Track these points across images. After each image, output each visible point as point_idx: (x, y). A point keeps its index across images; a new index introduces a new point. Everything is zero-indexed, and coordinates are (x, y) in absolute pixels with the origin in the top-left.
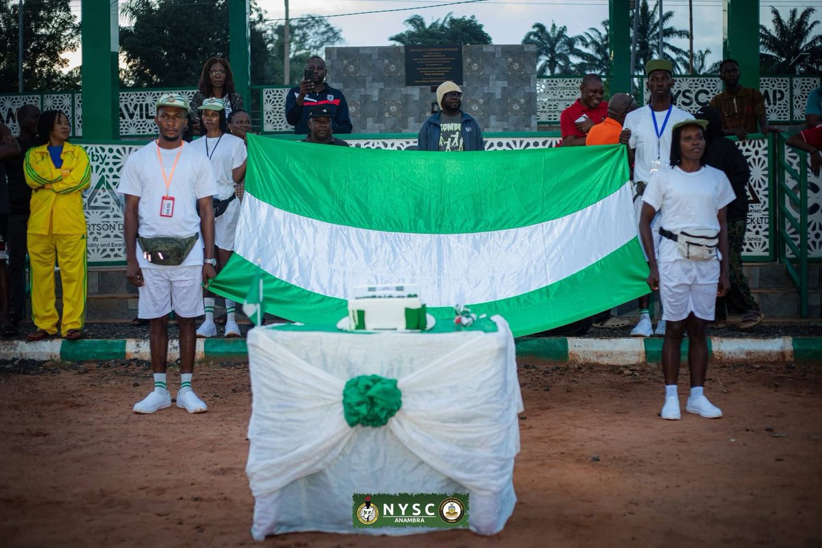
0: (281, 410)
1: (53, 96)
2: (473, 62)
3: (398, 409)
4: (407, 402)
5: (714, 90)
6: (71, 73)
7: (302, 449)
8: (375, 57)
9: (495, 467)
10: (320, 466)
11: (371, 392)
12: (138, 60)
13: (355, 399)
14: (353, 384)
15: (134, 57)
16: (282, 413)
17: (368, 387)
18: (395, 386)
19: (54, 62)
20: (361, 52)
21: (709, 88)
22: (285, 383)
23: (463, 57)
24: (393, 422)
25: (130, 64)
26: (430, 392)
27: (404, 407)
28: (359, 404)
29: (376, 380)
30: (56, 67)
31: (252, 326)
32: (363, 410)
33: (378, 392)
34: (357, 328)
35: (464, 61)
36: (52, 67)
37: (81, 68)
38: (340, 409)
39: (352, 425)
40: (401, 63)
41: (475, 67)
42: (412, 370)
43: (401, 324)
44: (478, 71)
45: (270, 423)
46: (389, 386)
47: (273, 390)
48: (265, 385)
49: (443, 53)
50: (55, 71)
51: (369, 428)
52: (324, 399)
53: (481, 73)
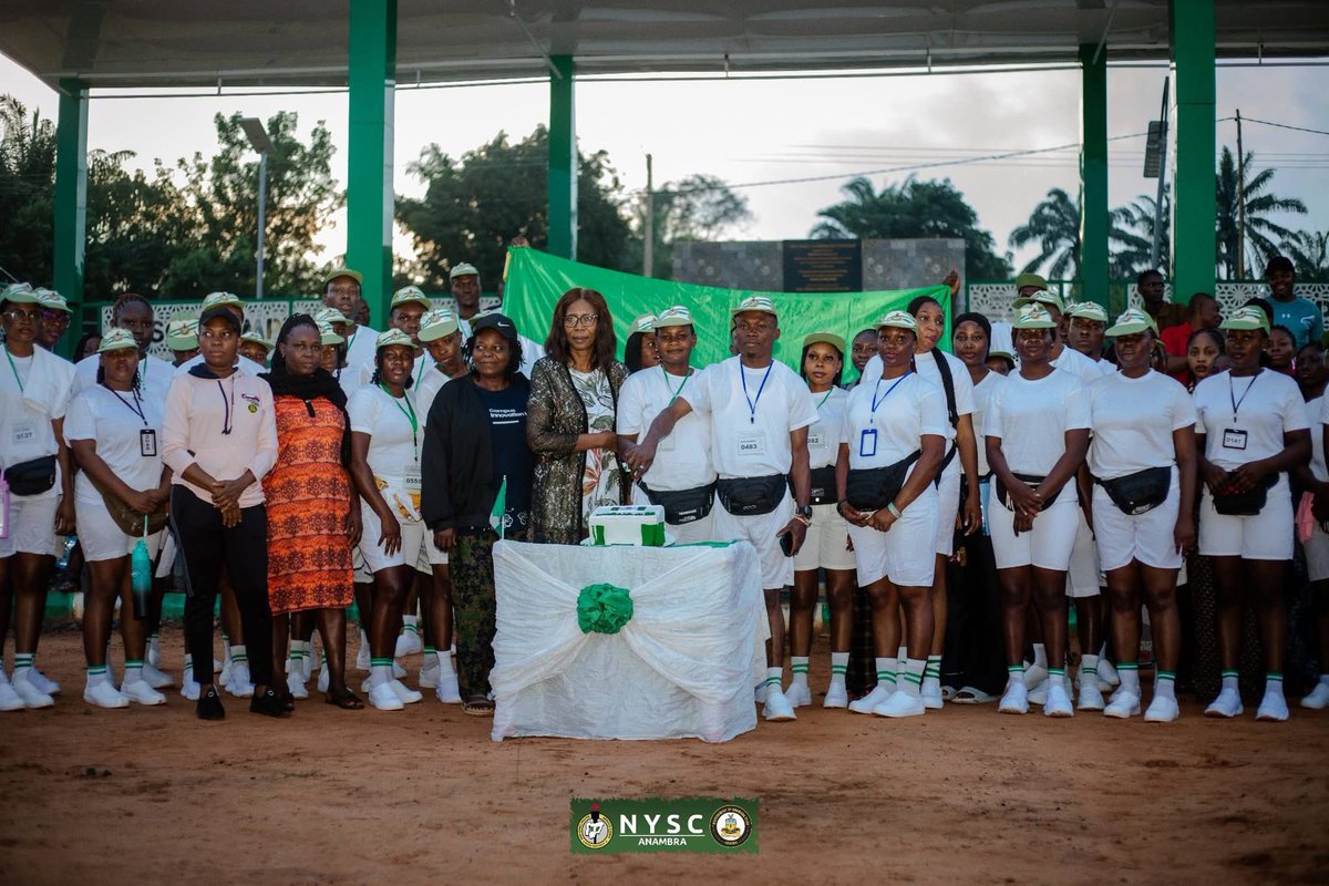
0: (522, 617)
1: (305, 303)
2: (877, 263)
3: (630, 618)
4: (639, 612)
5: (1229, 301)
6: (330, 264)
7: (539, 653)
8: (741, 255)
9: (721, 677)
10: (555, 671)
11: (601, 599)
12: (430, 246)
13: (588, 604)
14: (586, 593)
15: (424, 240)
16: (521, 619)
17: (599, 594)
18: (627, 596)
19: (306, 247)
20: (724, 248)
21: (1223, 298)
22: (525, 592)
23: (863, 256)
24: (625, 629)
25: (419, 251)
26: (660, 603)
27: (634, 616)
28: (591, 610)
29: (607, 587)
30: (309, 256)
31: (498, 538)
32: (595, 615)
33: (608, 599)
34: (596, 544)
35: (864, 261)
36: (301, 255)
37: (345, 257)
38: (575, 616)
39: (585, 631)
40: (778, 264)
41: (879, 269)
42: (644, 581)
43: (639, 540)
44: (883, 275)
45: (512, 629)
46: (619, 594)
47: (514, 598)
48: (506, 593)
49: (835, 250)
50: (305, 262)
51: (602, 635)
52: (563, 607)
53: (888, 279)
